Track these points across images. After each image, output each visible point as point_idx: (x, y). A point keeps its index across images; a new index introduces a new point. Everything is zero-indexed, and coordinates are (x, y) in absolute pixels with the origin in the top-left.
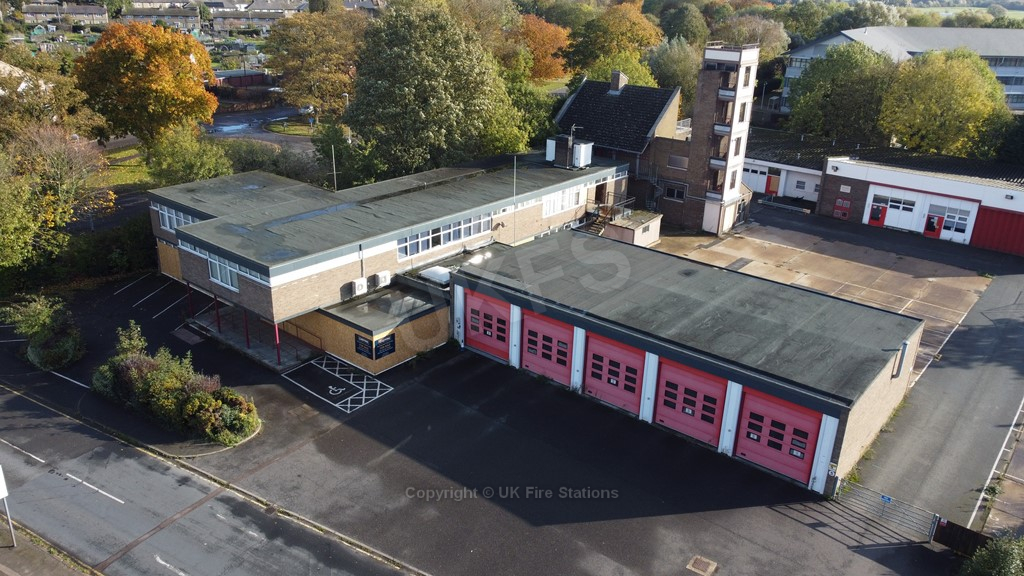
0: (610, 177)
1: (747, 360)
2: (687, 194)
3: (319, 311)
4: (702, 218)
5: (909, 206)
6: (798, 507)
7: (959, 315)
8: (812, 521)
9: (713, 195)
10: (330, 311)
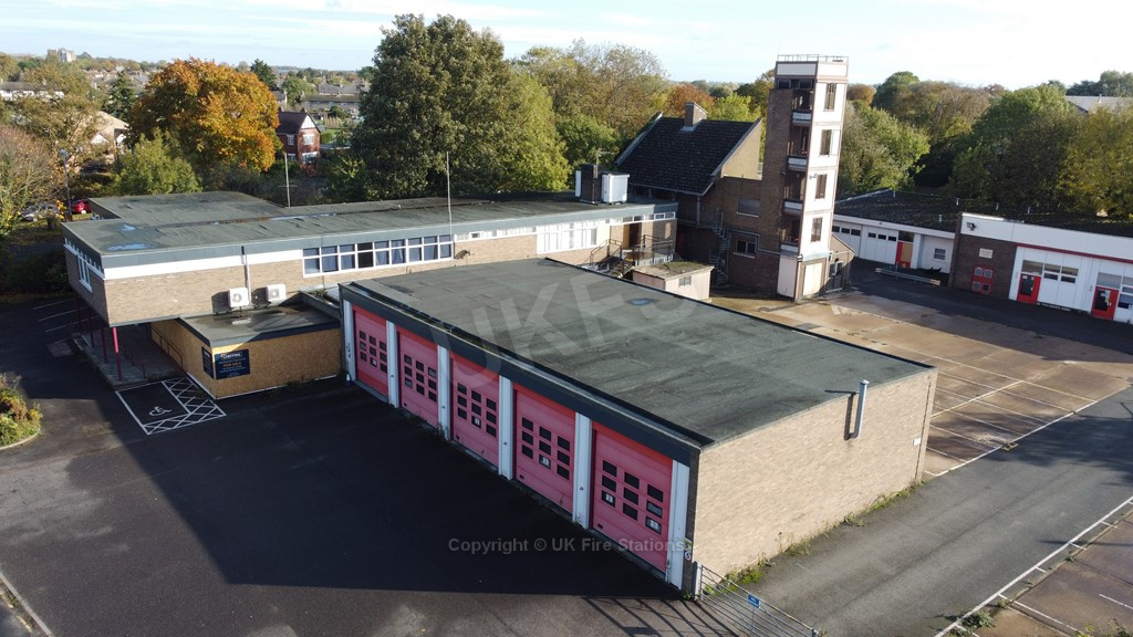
0: (647, 216)
1: (607, 388)
2: (759, 248)
3: (178, 320)
4: (777, 277)
5: (1069, 276)
6: (632, 603)
7: (1085, 402)
8: (637, 624)
9: (789, 248)
10: (187, 321)
